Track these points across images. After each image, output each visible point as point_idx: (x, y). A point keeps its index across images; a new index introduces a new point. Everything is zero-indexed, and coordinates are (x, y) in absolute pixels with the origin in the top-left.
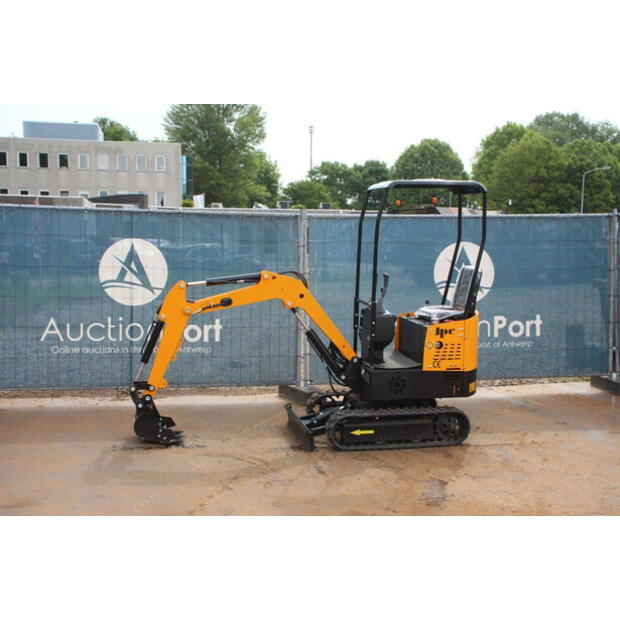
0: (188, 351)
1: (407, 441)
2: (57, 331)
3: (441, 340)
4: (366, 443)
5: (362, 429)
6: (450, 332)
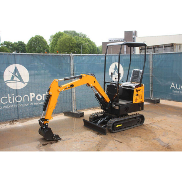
0: (38, 104)
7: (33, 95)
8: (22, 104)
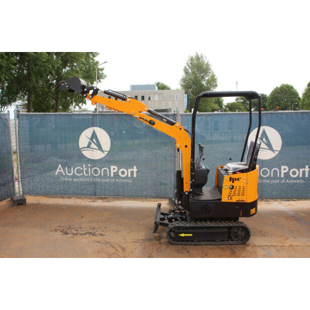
0: (121, 181)
1: (213, 241)
2: (62, 171)
3: (233, 184)
4: (187, 241)
5: (185, 233)
6: (238, 179)
7: (114, 169)
8: (100, 178)
